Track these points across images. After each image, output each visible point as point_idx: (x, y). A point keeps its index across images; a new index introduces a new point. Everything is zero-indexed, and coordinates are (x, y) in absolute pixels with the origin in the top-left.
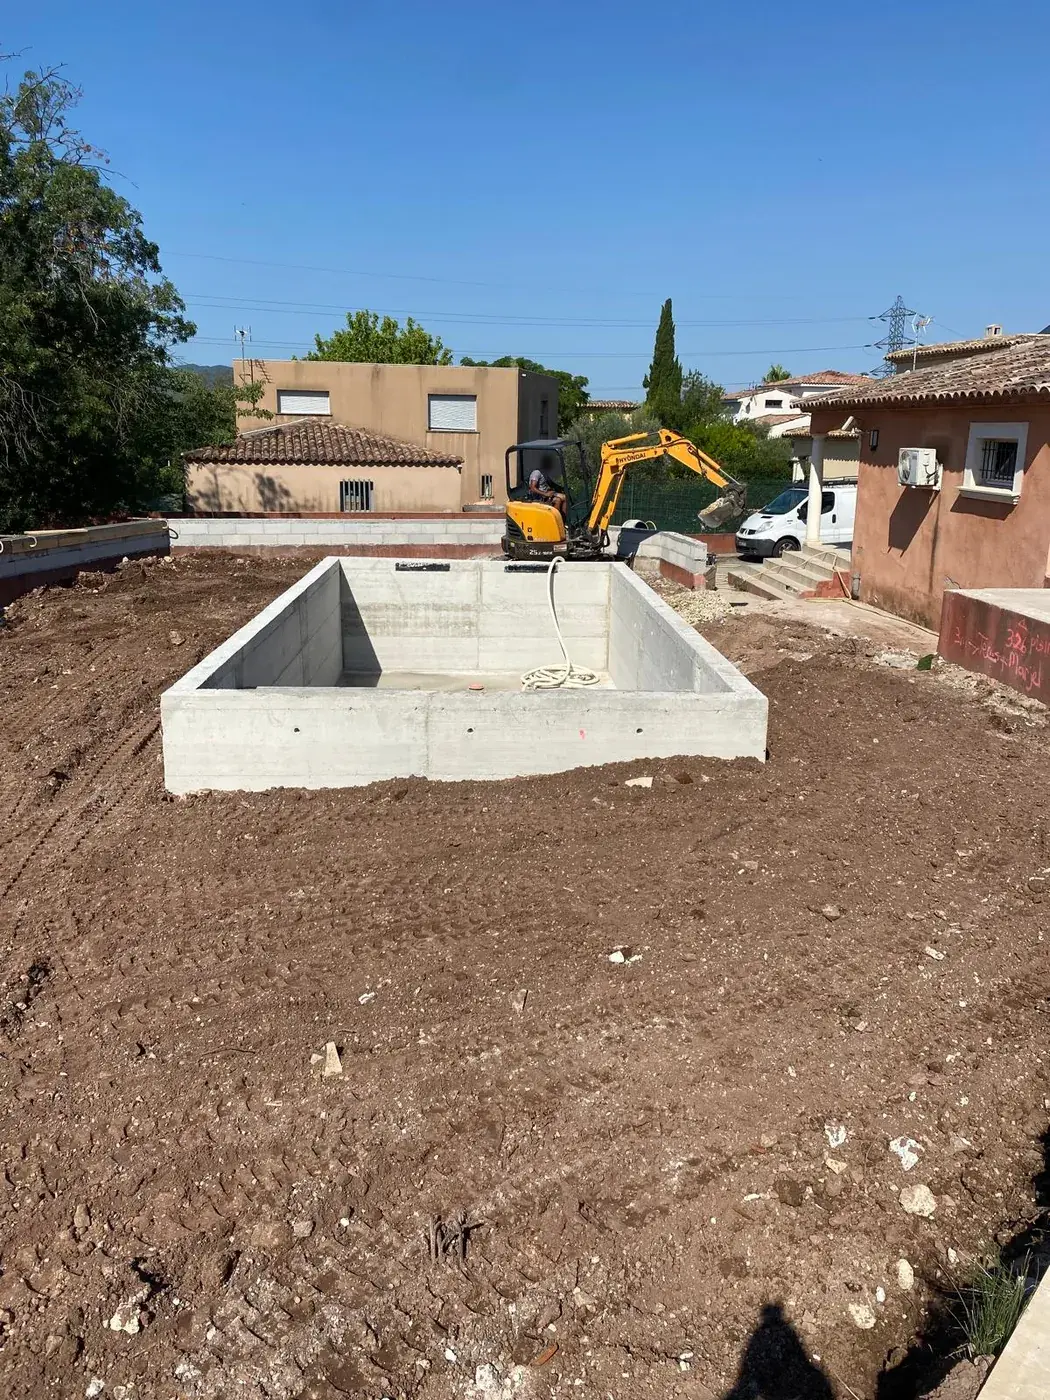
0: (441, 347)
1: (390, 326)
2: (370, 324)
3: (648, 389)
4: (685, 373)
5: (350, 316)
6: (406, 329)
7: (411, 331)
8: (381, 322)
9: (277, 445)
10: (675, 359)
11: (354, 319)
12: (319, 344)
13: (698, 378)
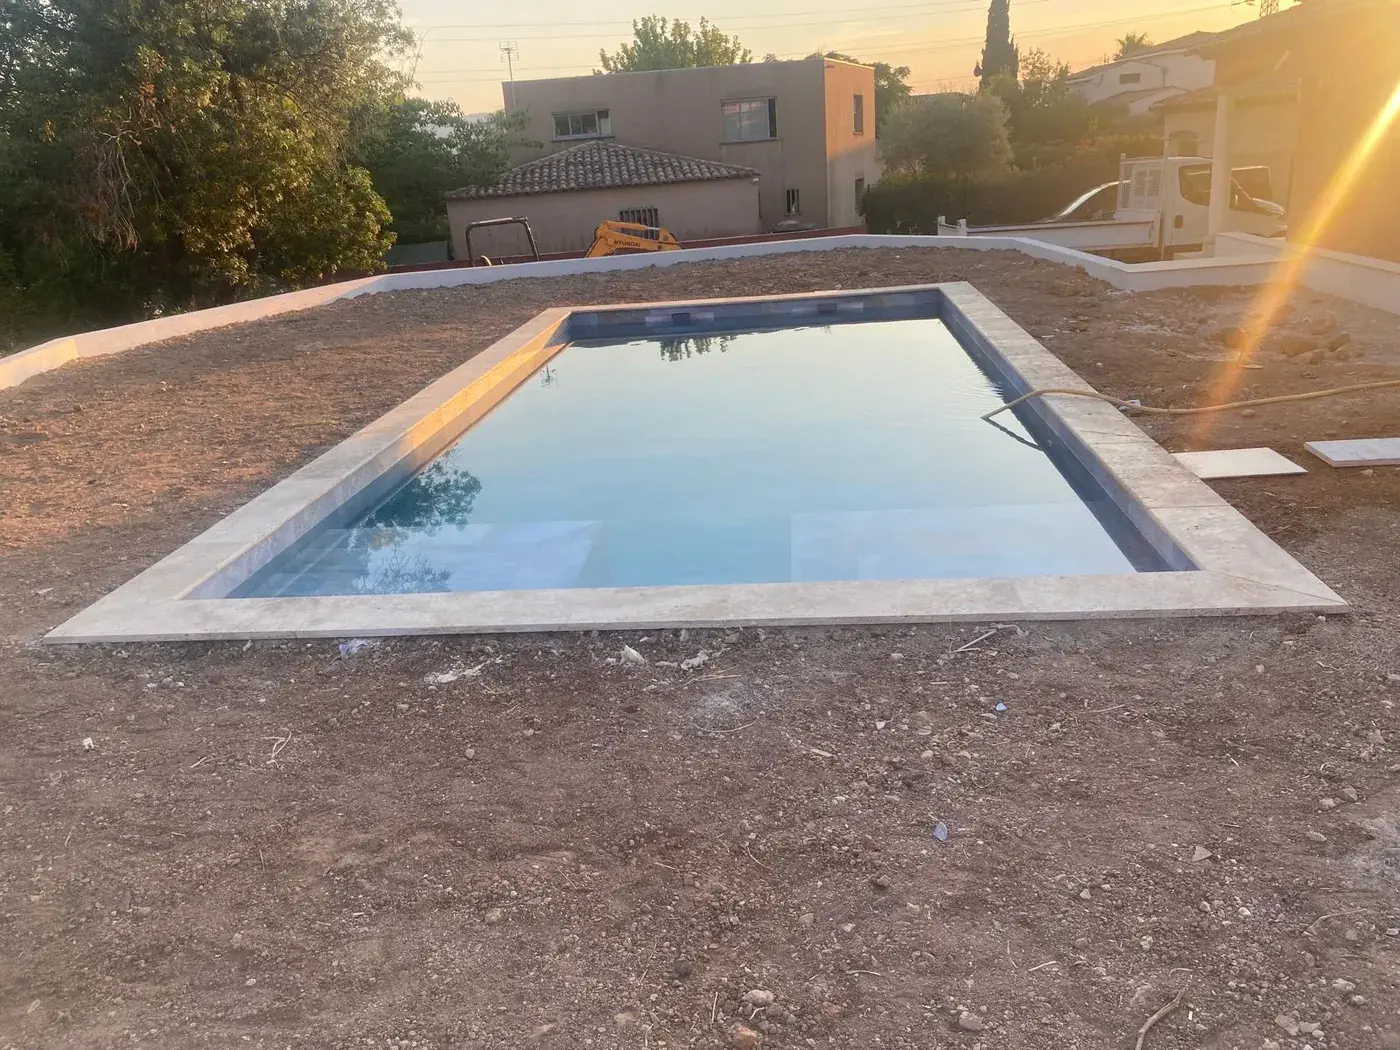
0: (739, 49)
1: (680, 29)
2: (659, 31)
3: (980, 77)
4: (1023, 53)
5: (635, 22)
6: (699, 30)
7: (705, 34)
8: (670, 27)
9: (550, 176)
10: (1009, 41)
11: (640, 26)
12: (605, 60)
13: (1039, 58)
